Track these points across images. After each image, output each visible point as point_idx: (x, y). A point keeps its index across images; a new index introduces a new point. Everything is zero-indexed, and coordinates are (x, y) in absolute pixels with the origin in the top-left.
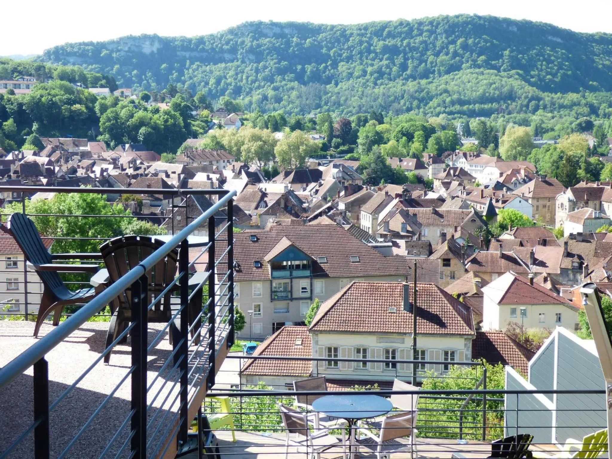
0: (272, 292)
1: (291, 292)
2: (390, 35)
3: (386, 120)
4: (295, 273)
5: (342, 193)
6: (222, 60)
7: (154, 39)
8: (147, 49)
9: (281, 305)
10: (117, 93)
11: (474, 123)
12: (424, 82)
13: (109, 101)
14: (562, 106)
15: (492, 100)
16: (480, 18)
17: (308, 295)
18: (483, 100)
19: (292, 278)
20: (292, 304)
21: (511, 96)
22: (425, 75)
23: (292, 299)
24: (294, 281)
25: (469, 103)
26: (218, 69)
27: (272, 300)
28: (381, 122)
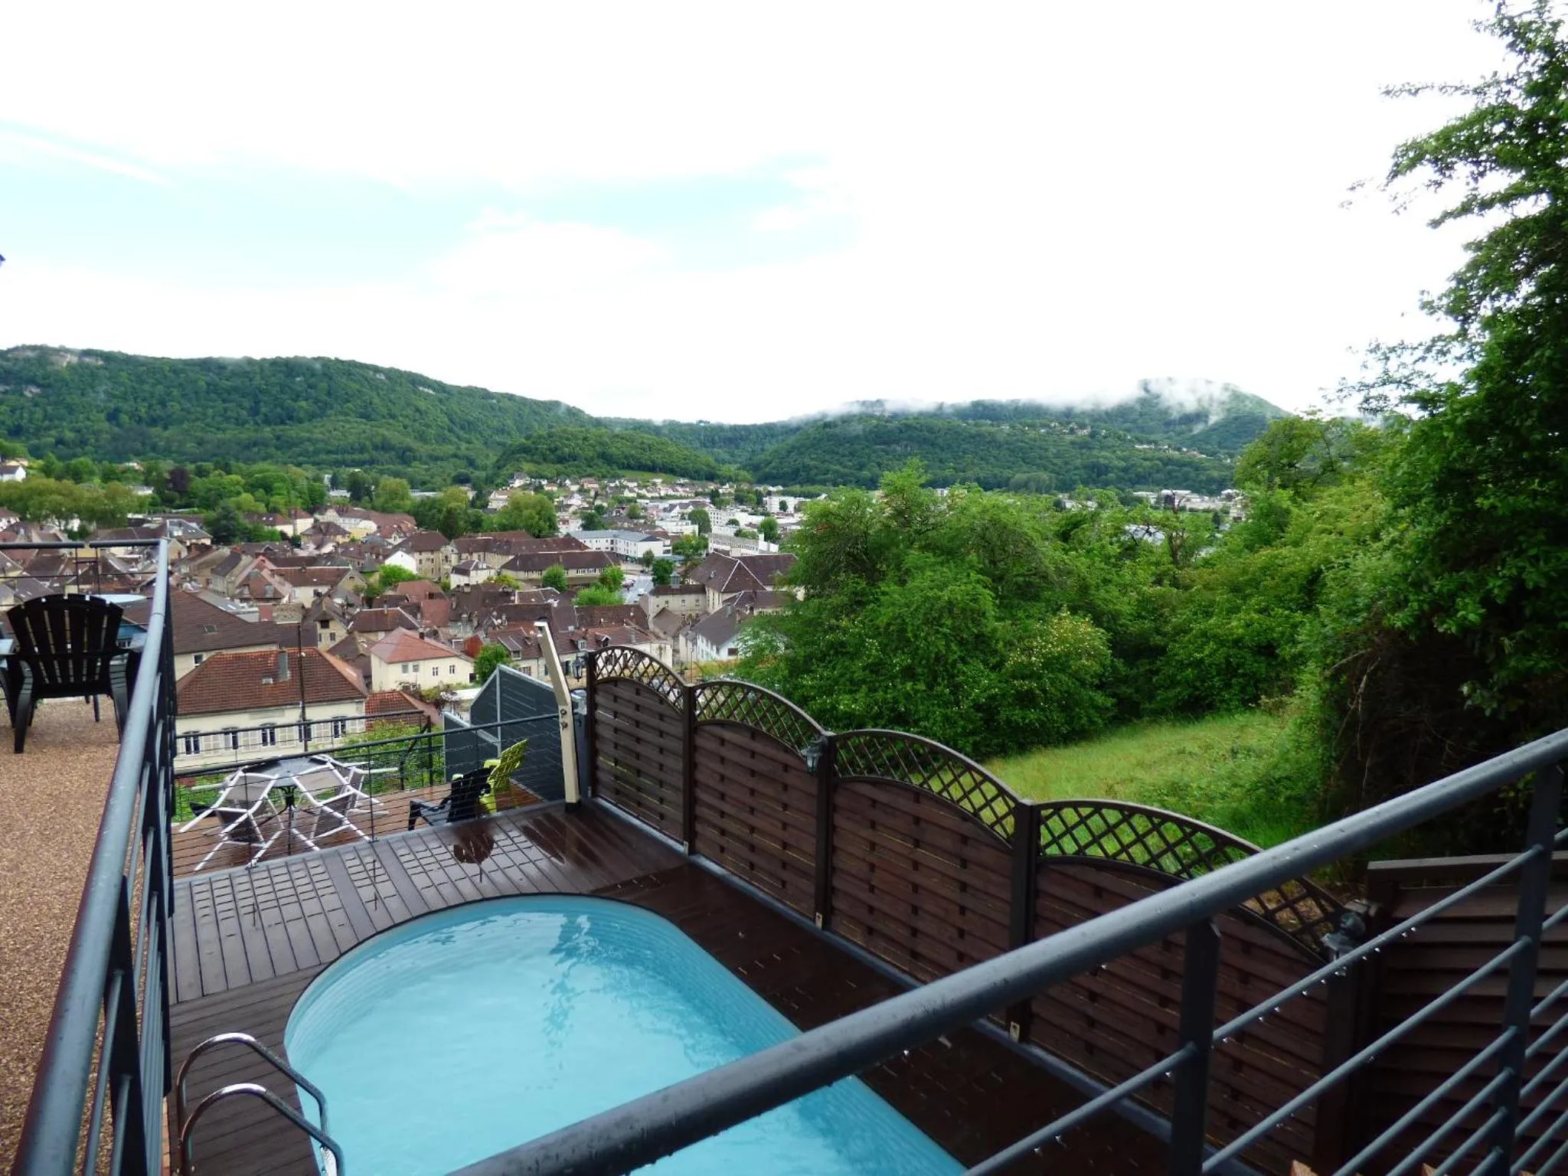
3: (235, 470)
5: (184, 555)
11: (346, 474)
12: (279, 428)
15: (364, 450)
21: (383, 446)
22: (281, 421)
25: (333, 452)
28: (229, 473)
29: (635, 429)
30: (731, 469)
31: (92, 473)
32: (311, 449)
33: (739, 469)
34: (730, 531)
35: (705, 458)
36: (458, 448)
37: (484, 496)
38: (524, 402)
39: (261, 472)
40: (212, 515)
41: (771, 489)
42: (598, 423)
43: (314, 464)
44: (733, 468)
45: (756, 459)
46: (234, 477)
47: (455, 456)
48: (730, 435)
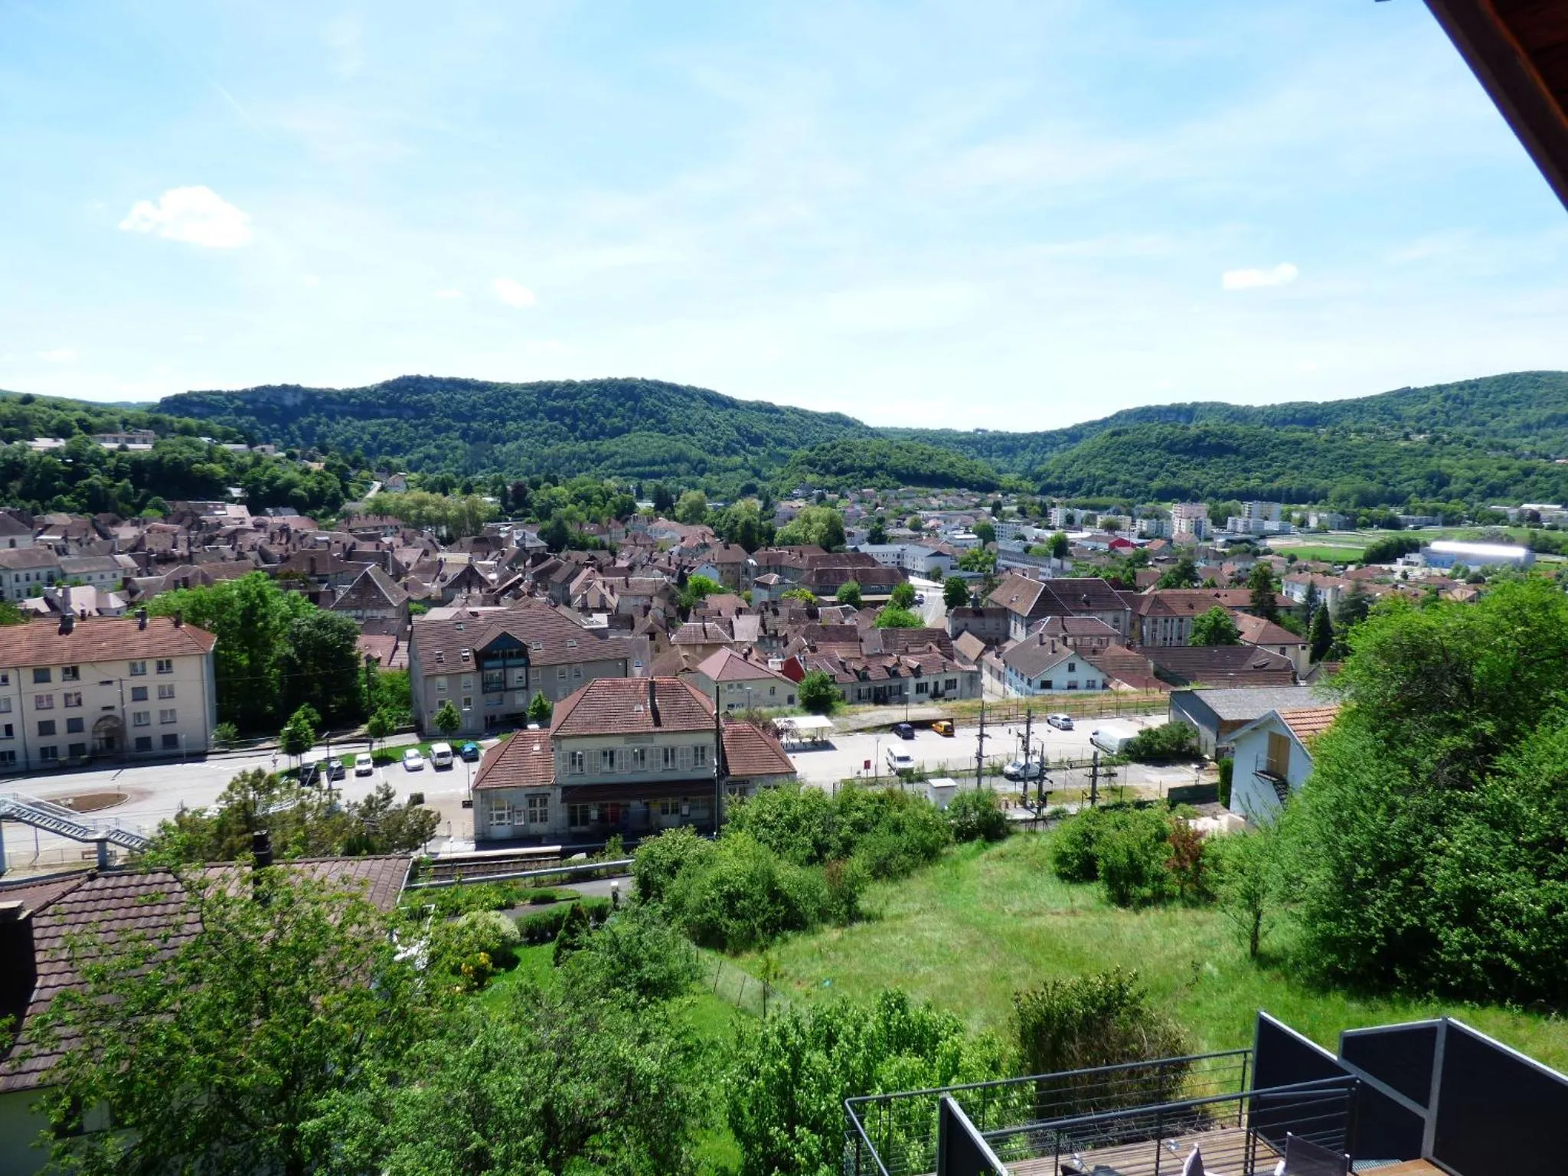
0: (484, 684)
1: (505, 682)
2: (558, 396)
3: (560, 482)
4: (510, 662)
5: (529, 562)
6: (378, 416)
7: (297, 389)
8: (289, 401)
9: (495, 696)
10: (257, 449)
11: (648, 485)
12: (593, 443)
13: (248, 460)
14: (726, 470)
15: (664, 462)
16: (647, 382)
17: (523, 684)
18: (652, 463)
19: (505, 667)
20: (507, 695)
21: (679, 458)
22: (595, 437)
23: (506, 690)
24: (509, 671)
25: (638, 465)
26: (373, 425)
27: (484, 692)
28: (556, 485)
29: (913, 439)
30: (1009, 479)
31: (454, 486)
32: (619, 461)
33: (1020, 479)
34: (1016, 546)
35: (984, 467)
36: (746, 460)
37: (772, 506)
38: (803, 414)
39: (582, 485)
40: (548, 524)
41: (1055, 500)
42: (875, 433)
43: (621, 475)
44: (1013, 476)
45: (1039, 469)
46: (560, 488)
47: (742, 467)
48: (1009, 443)
